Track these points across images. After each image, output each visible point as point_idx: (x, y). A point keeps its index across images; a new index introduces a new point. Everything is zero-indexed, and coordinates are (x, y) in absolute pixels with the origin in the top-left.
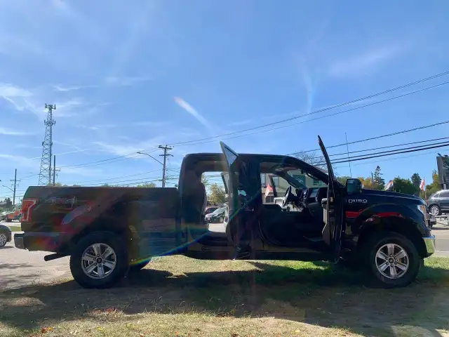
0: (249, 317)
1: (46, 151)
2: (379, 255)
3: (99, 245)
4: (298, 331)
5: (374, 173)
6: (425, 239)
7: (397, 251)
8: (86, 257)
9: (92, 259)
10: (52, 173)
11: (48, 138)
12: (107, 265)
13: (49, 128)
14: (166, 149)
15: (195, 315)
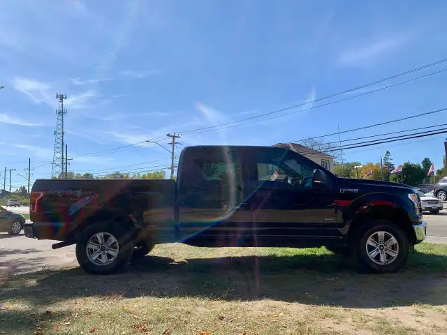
0: (239, 301)
1: (59, 141)
2: (370, 242)
3: (102, 234)
4: (282, 314)
5: (383, 158)
6: (415, 227)
7: (387, 238)
8: (91, 246)
9: (96, 247)
10: (65, 162)
11: (60, 127)
12: (110, 252)
13: (60, 118)
14: (174, 137)
15: (188, 300)
